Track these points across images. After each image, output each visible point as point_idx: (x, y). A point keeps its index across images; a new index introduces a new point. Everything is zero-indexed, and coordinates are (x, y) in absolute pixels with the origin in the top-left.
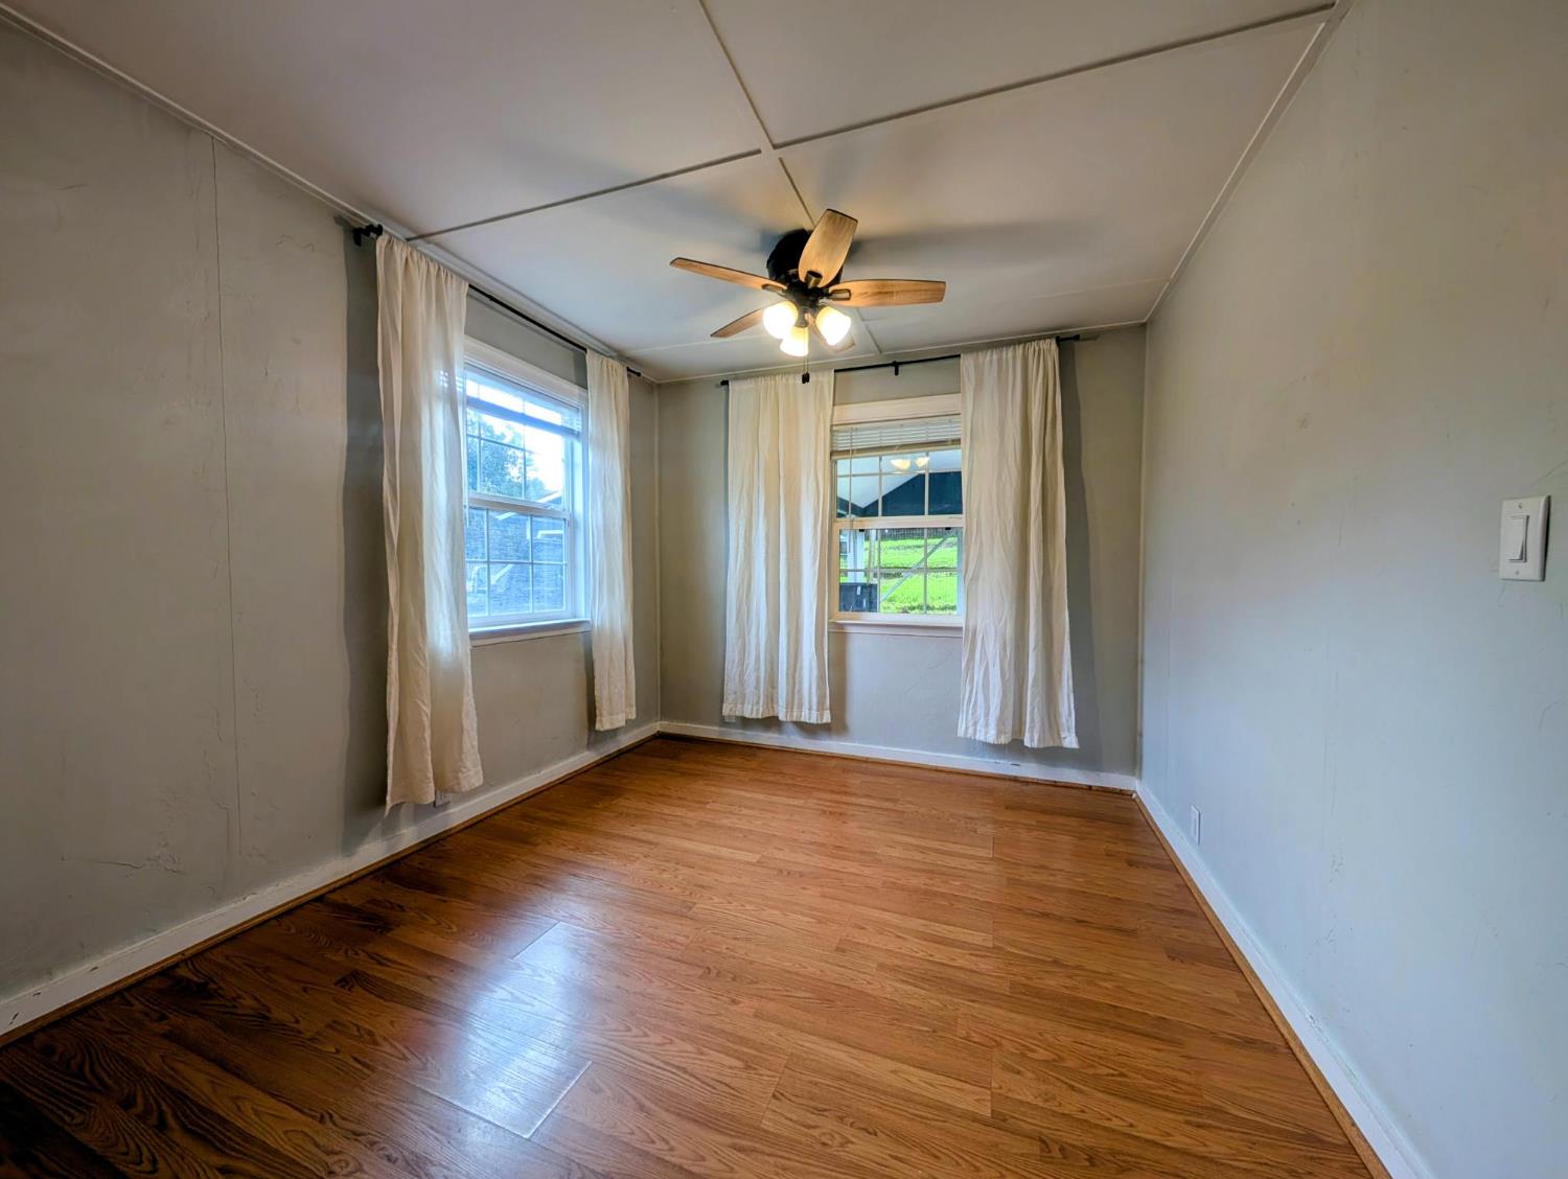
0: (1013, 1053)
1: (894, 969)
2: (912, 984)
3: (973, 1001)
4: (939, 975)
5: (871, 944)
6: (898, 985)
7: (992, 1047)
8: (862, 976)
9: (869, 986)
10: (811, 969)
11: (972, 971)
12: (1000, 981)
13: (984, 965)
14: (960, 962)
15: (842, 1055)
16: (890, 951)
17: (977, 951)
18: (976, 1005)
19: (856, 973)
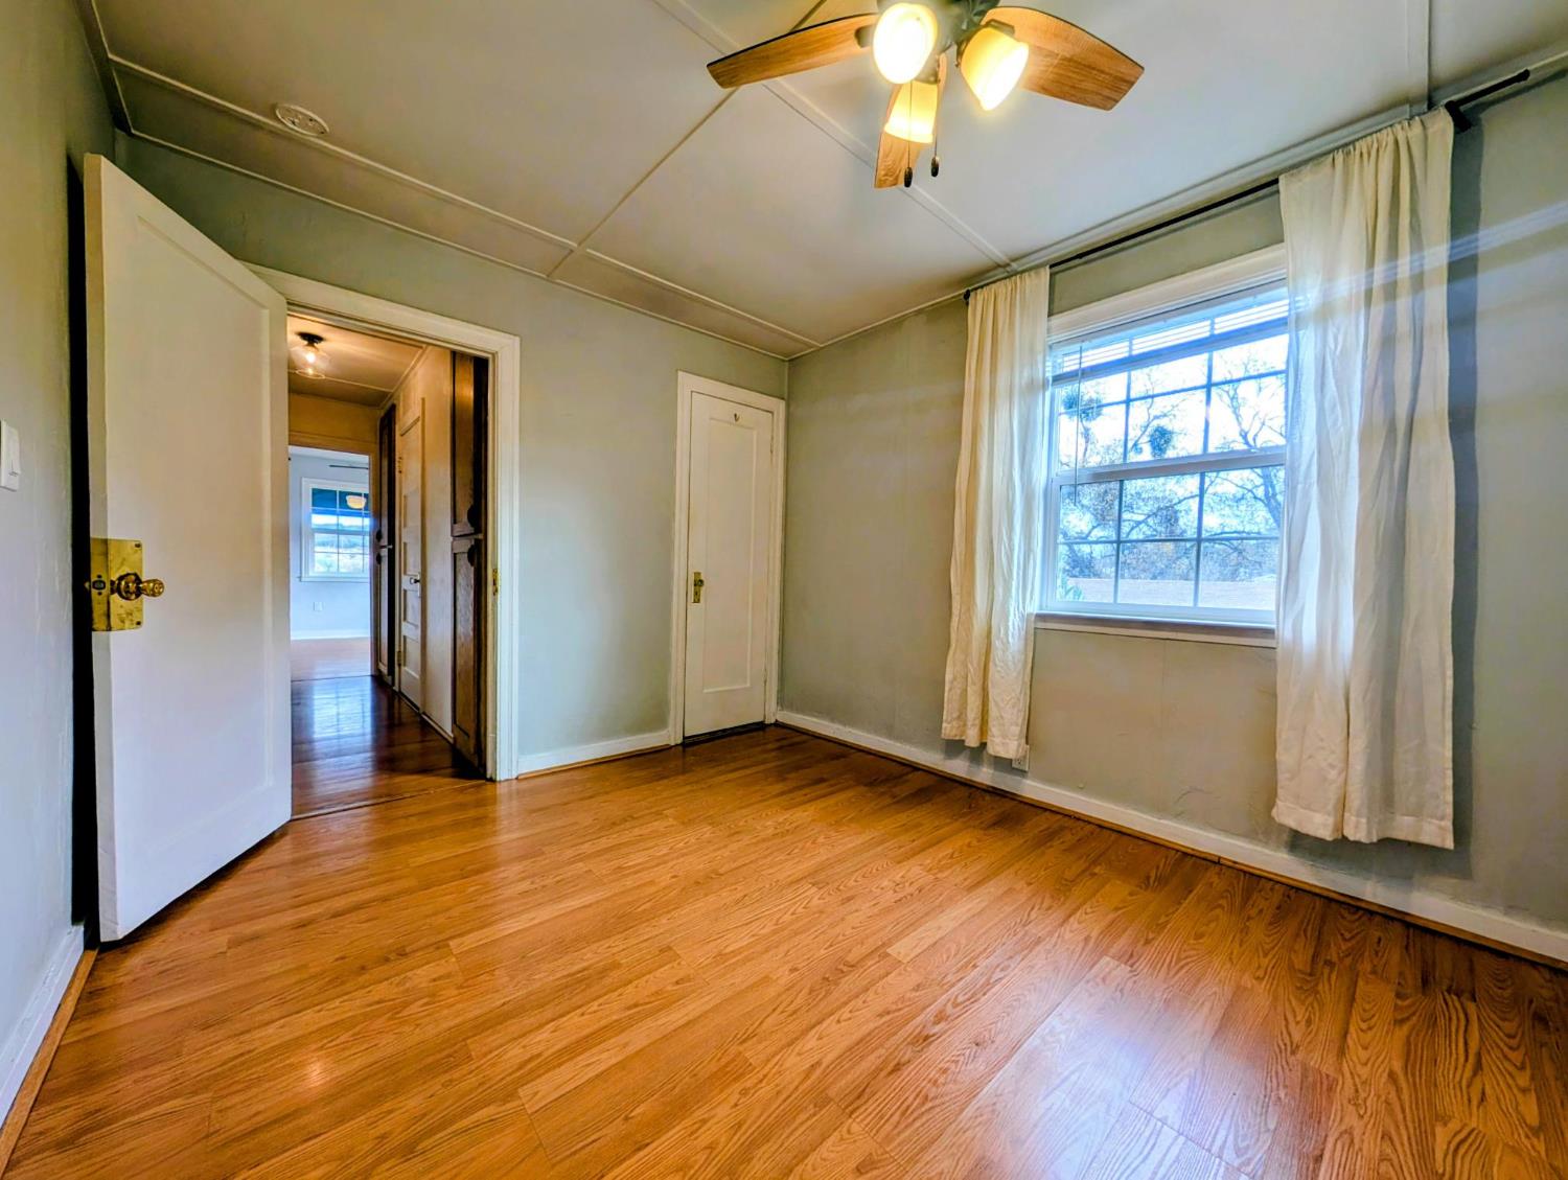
0: (441, 990)
1: (603, 973)
2: (574, 974)
3: (504, 1004)
4: (556, 1001)
5: (650, 976)
6: (585, 964)
7: (467, 980)
8: (622, 947)
9: (607, 945)
10: (664, 921)
11: (523, 1035)
12: (485, 1049)
13: (515, 1054)
14: (544, 1035)
15: (573, 903)
16: (626, 985)
17: (535, 1069)
18: (499, 1003)
19: (629, 945)
